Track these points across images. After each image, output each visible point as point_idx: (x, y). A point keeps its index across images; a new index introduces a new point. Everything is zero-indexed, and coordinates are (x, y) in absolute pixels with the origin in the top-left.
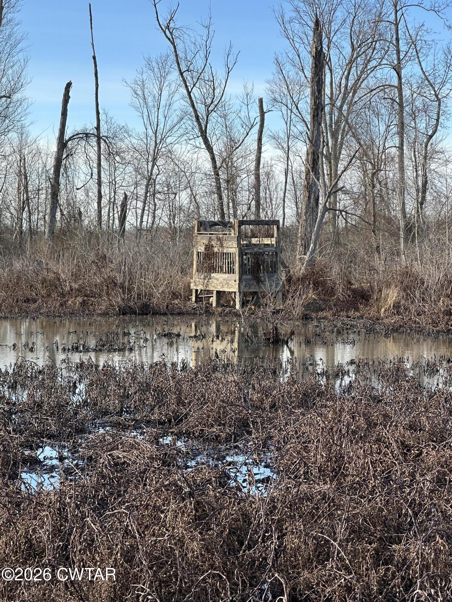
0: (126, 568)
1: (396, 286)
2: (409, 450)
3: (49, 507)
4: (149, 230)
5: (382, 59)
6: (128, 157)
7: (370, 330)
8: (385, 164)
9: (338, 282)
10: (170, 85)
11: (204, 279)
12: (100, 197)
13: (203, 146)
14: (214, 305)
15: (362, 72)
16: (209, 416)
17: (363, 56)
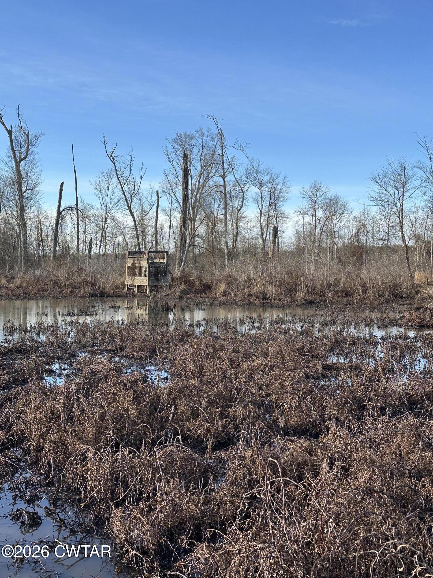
0: (101, 424)
1: (224, 282)
2: (234, 363)
3: (61, 394)
4: (103, 255)
5: (216, 172)
6: (92, 219)
7: (212, 304)
8: (218, 223)
9: (196, 280)
10: (113, 184)
11: (131, 279)
12: (78, 239)
13: (130, 214)
14: (136, 292)
15: (206, 179)
16: (136, 347)
17: (207, 171)
